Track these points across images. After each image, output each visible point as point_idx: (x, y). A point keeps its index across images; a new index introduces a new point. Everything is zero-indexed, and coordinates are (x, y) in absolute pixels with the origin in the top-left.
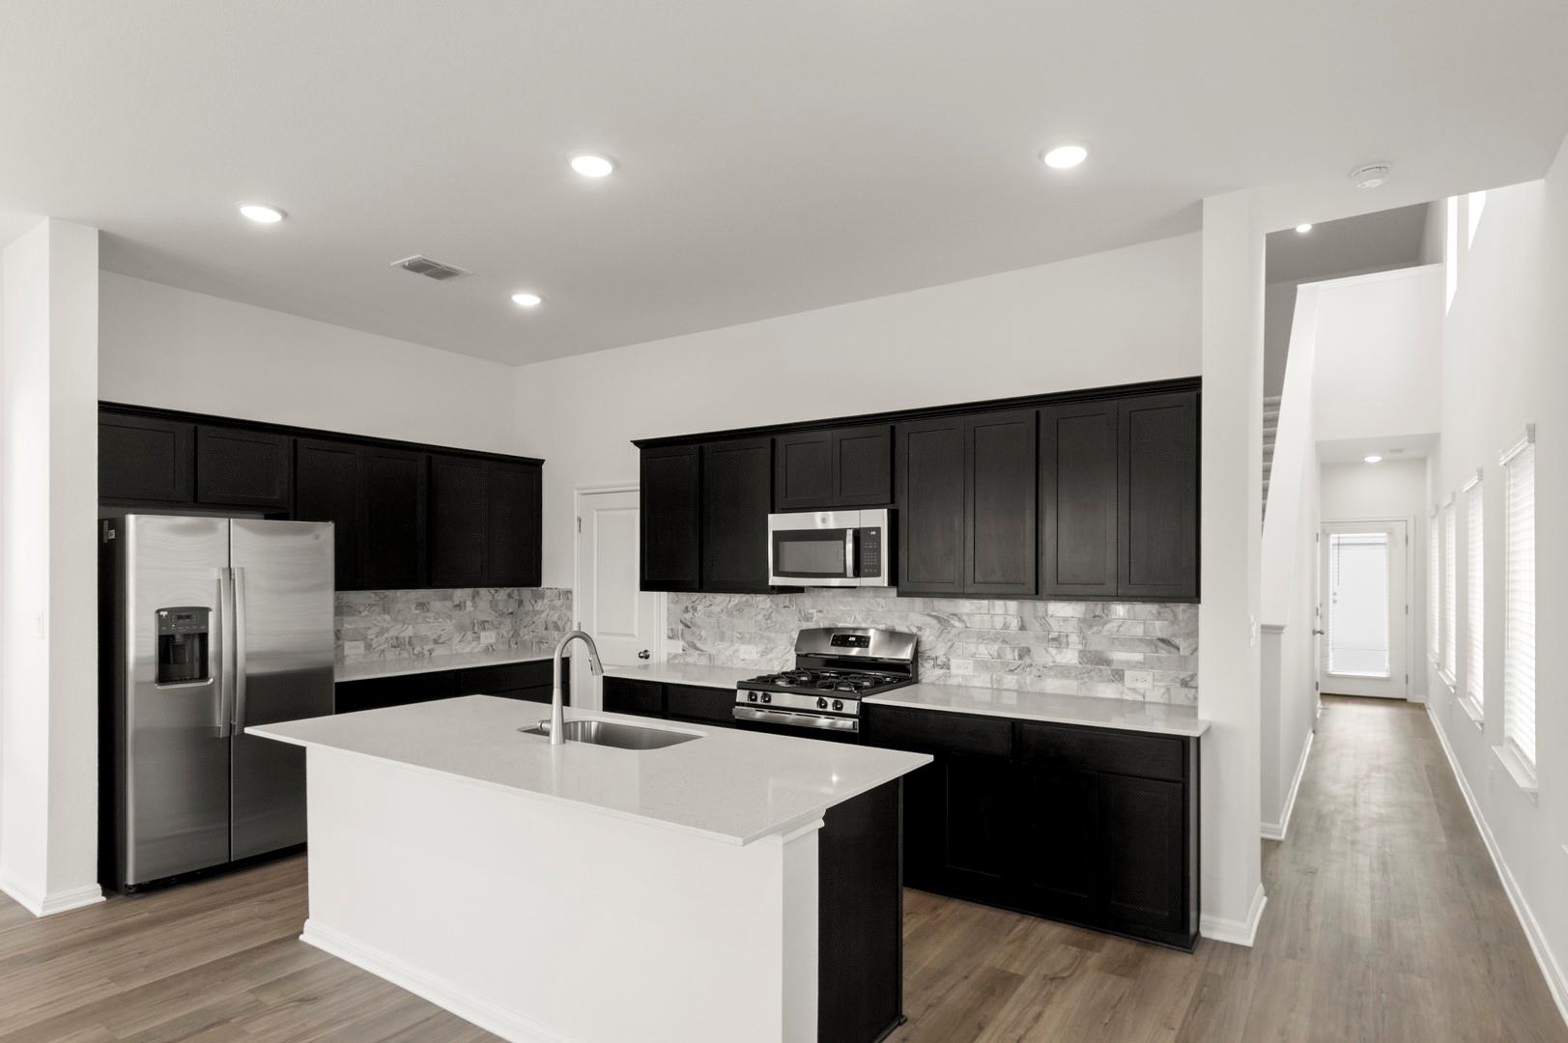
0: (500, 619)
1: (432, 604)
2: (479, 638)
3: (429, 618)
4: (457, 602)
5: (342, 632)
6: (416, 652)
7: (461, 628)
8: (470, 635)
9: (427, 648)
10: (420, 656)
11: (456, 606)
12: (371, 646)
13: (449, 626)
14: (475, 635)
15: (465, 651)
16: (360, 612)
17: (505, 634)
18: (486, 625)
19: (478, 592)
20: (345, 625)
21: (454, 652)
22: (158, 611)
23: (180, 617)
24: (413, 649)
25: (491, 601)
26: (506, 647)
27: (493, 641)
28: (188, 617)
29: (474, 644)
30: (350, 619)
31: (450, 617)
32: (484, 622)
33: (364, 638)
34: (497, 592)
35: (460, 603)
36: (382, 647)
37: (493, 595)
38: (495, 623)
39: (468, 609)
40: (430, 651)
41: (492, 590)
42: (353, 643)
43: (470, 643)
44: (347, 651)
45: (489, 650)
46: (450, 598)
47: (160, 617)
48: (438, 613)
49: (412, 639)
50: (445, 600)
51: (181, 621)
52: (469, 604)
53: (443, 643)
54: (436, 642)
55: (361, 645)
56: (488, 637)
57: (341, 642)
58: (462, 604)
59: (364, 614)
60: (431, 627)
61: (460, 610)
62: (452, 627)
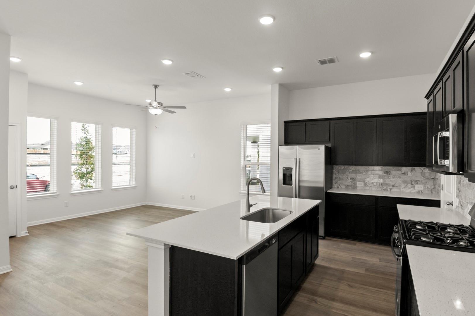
0: (426, 180)
1: (391, 172)
2: (414, 187)
3: (390, 177)
4: (404, 172)
5: (356, 178)
6: (384, 188)
7: (405, 182)
8: (409, 185)
9: (389, 188)
10: (386, 190)
11: (403, 173)
12: (366, 184)
13: (399, 181)
14: (412, 186)
15: (407, 191)
16: (363, 173)
17: (429, 187)
18: (418, 182)
19: (414, 169)
20: (357, 176)
21: (402, 191)
22: (283, 168)
23: (287, 170)
24: (383, 187)
25: (421, 173)
26: (430, 192)
27: (422, 189)
28: (289, 170)
29: (412, 189)
30: (359, 175)
31: (400, 177)
32: (417, 181)
33: (364, 182)
34: (425, 169)
35: (405, 172)
36: (371, 185)
37: (422, 170)
38: (423, 182)
39: (409, 175)
40: (390, 189)
41: (422, 168)
42: (360, 183)
43: (409, 188)
44: (358, 185)
45: (419, 192)
46: (400, 170)
47: (283, 169)
48: (395, 176)
49: (383, 184)
50: (397, 171)
51: (287, 171)
52: (409, 173)
53: (396, 187)
54: (393, 186)
55: (363, 183)
56: (419, 187)
57: (356, 182)
58: (406, 173)
59: (364, 173)
60: (391, 181)
61: (405, 175)
62: (401, 181)
